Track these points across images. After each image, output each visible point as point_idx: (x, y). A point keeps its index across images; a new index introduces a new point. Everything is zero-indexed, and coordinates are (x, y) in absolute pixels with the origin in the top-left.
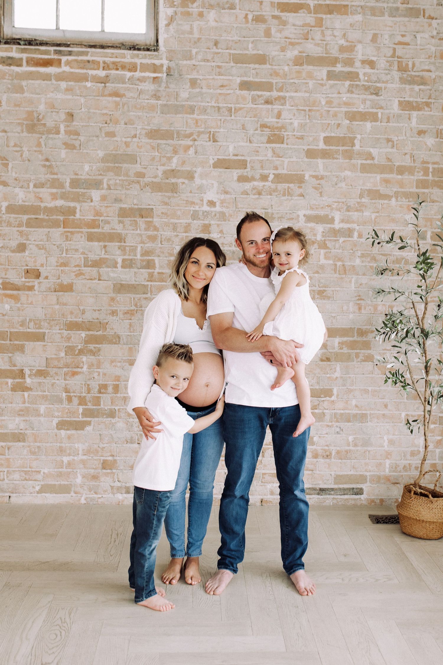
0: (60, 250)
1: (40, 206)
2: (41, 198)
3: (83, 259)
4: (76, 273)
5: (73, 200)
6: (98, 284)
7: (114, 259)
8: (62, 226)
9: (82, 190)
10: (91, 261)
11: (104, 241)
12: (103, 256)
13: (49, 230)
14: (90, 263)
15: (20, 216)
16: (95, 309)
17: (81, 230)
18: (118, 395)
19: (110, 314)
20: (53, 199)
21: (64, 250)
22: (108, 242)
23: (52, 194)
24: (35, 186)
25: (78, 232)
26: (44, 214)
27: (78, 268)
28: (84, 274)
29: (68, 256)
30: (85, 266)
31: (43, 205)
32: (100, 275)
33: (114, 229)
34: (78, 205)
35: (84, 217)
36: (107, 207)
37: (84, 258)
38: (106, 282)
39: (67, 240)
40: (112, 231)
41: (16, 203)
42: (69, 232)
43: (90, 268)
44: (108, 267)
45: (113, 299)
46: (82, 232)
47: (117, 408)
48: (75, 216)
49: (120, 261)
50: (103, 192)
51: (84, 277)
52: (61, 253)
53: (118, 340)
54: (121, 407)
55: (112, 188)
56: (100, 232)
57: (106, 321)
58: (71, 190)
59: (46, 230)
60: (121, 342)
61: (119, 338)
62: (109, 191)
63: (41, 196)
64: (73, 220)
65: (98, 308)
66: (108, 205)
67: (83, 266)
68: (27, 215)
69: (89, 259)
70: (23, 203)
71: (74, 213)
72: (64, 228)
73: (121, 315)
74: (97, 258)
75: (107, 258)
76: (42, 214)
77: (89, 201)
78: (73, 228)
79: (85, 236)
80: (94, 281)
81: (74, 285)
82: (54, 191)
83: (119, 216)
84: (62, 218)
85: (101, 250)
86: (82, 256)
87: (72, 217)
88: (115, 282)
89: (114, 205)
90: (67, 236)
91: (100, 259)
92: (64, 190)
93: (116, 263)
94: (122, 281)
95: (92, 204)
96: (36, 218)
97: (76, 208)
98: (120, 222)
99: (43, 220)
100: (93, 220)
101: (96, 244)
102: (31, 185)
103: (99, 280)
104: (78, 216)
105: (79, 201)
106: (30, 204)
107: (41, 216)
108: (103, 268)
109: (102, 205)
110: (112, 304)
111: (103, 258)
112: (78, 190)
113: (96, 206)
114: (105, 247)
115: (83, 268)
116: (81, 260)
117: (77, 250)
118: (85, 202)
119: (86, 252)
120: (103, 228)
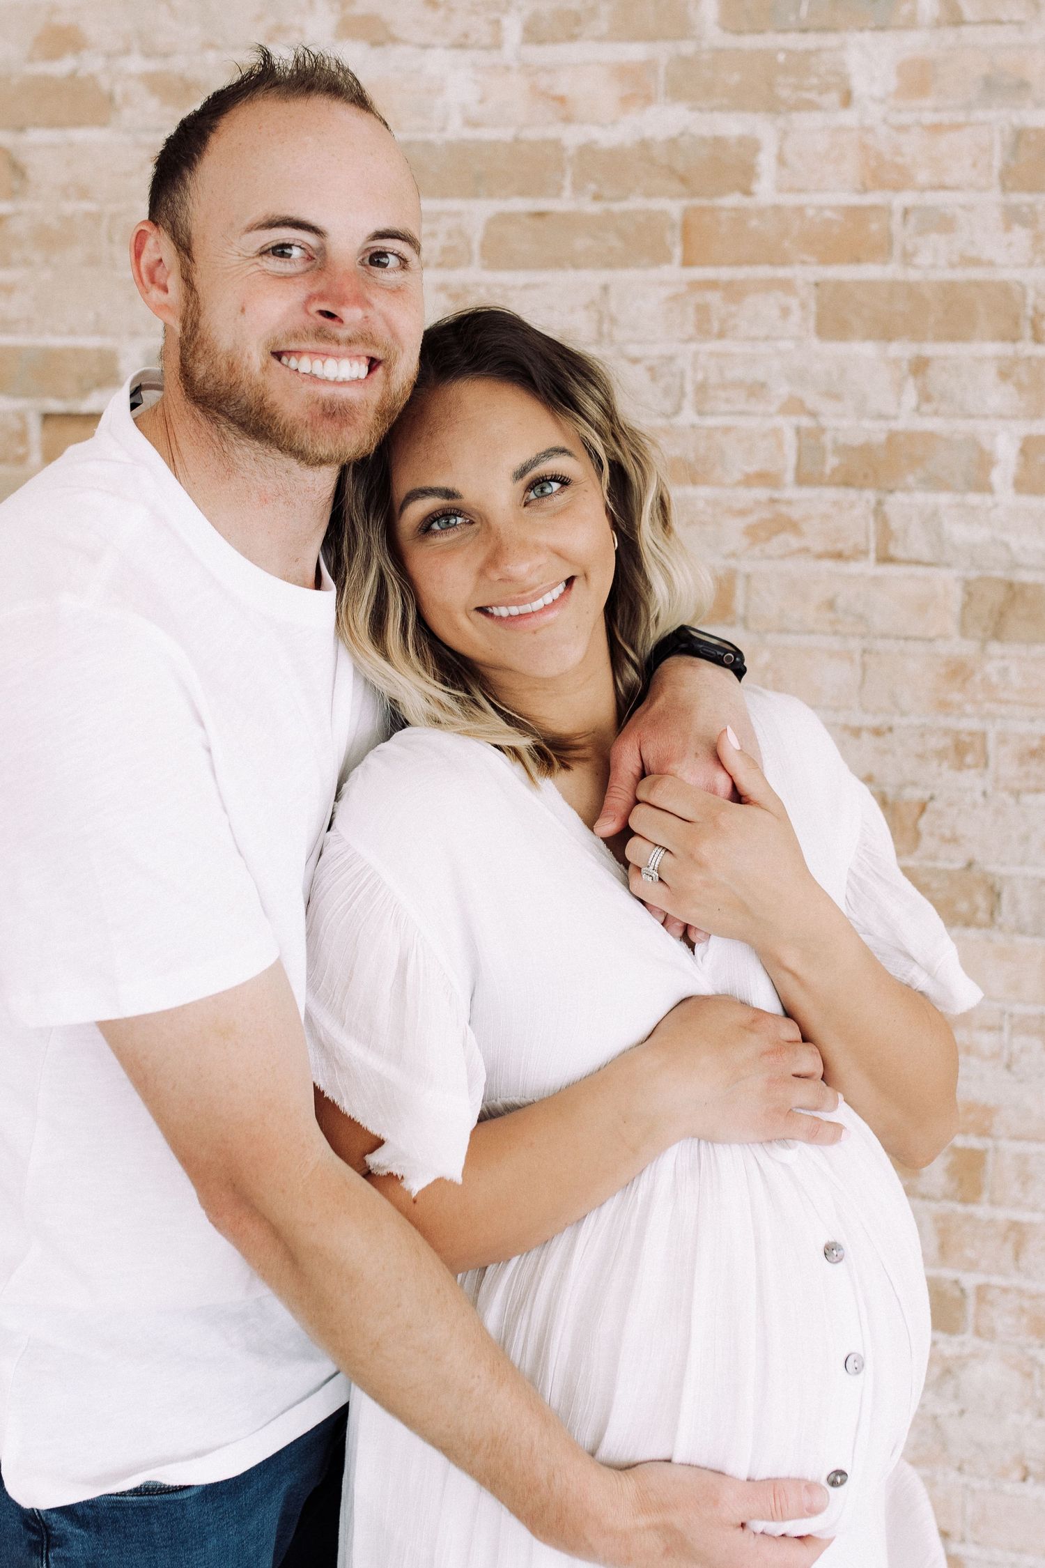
0: (667, 392)
1: (556, 144)
2: (561, 100)
3: (790, 437)
4: (752, 519)
5: (739, 101)
6: (877, 581)
7: (973, 442)
8: (678, 252)
9: (793, 41)
10: (842, 450)
11: (917, 335)
12: (906, 421)
13: (605, 276)
14: (832, 462)
15: (454, 204)
16: (858, 719)
17: (782, 273)
18: (981, 1211)
19: (941, 754)
20: (626, 102)
21: (689, 388)
22: (938, 338)
23: (623, 72)
24: (534, 34)
25: (770, 285)
26: (578, 188)
27: (761, 493)
28: (793, 526)
29: (710, 422)
30: (803, 479)
31: (572, 137)
32: (885, 533)
33: (976, 262)
34: (763, 128)
35: (803, 199)
36: (936, 129)
37: (798, 431)
38: (920, 571)
39: (705, 326)
40: (960, 275)
41: (432, 136)
42: (711, 285)
43: (831, 493)
44: (935, 483)
45: (958, 672)
46: (786, 286)
47: (970, 1281)
48: (747, 192)
49: (1006, 448)
50: (915, 42)
51: (795, 542)
52: (668, 406)
53: (981, 901)
54: (997, 1280)
55: (968, 13)
56: (893, 287)
57: (915, 794)
58: (730, 41)
59: (592, 278)
60: (1006, 914)
61: (995, 894)
62: (950, 36)
63: (563, 85)
64: (740, 216)
65: (870, 721)
66: (945, 117)
67: (789, 476)
68: (491, 195)
69: (827, 439)
70: (469, 134)
71: (744, 176)
72: (687, 263)
73: (1004, 763)
74: (874, 431)
75: (929, 438)
76: (567, 193)
77: (833, 98)
78: (738, 263)
79: (803, 306)
80: (854, 568)
81: (740, 585)
82: (635, 52)
83: (1010, 179)
84: (674, 208)
85: (899, 387)
86: (787, 425)
87: (732, 200)
88: (973, 574)
89: (979, 115)
90: (703, 311)
91: (892, 436)
92: (687, 48)
93: (985, 461)
94: (1016, 565)
95: (848, 118)
96: (540, 215)
97: (751, 146)
98: (1013, 216)
99: (571, 222)
100: (853, 213)
101: (866, 350)
102: (513, 28)
103: (885, 559)
104: (766, 190)
105: (773, 106)
106: (505, 134)
107: (563, 204)
108: (907, 489)
109: (906, 118)
110: (956, 697)
111: (911, 436)
112: (768, 41)
113: (869, 130)
114: (920, 366)
115: (790, 492)
116: (780, 445)
117: (757, 390)
118: (811, 106)
119: (812, 400)
120: (907, 258)
